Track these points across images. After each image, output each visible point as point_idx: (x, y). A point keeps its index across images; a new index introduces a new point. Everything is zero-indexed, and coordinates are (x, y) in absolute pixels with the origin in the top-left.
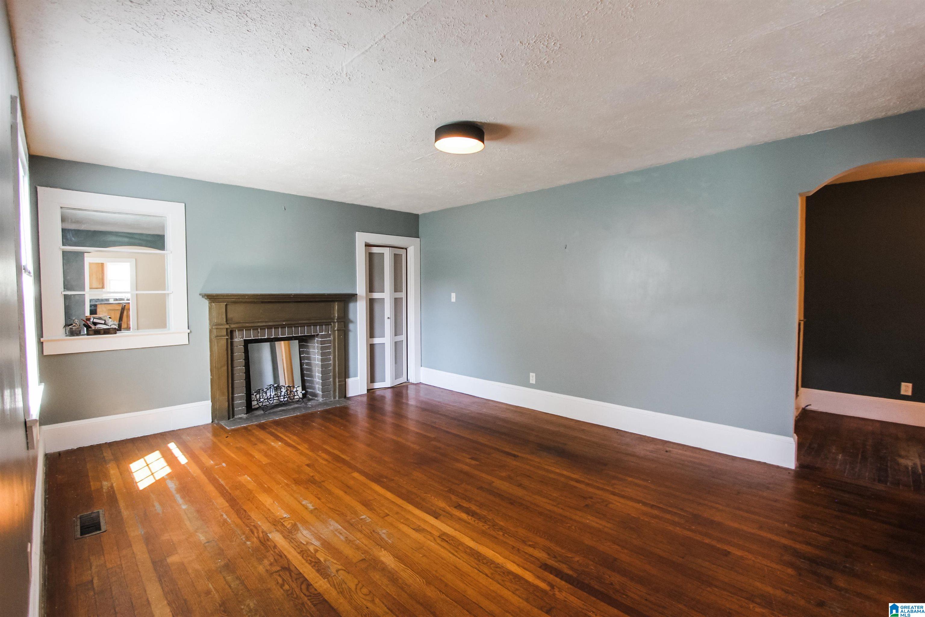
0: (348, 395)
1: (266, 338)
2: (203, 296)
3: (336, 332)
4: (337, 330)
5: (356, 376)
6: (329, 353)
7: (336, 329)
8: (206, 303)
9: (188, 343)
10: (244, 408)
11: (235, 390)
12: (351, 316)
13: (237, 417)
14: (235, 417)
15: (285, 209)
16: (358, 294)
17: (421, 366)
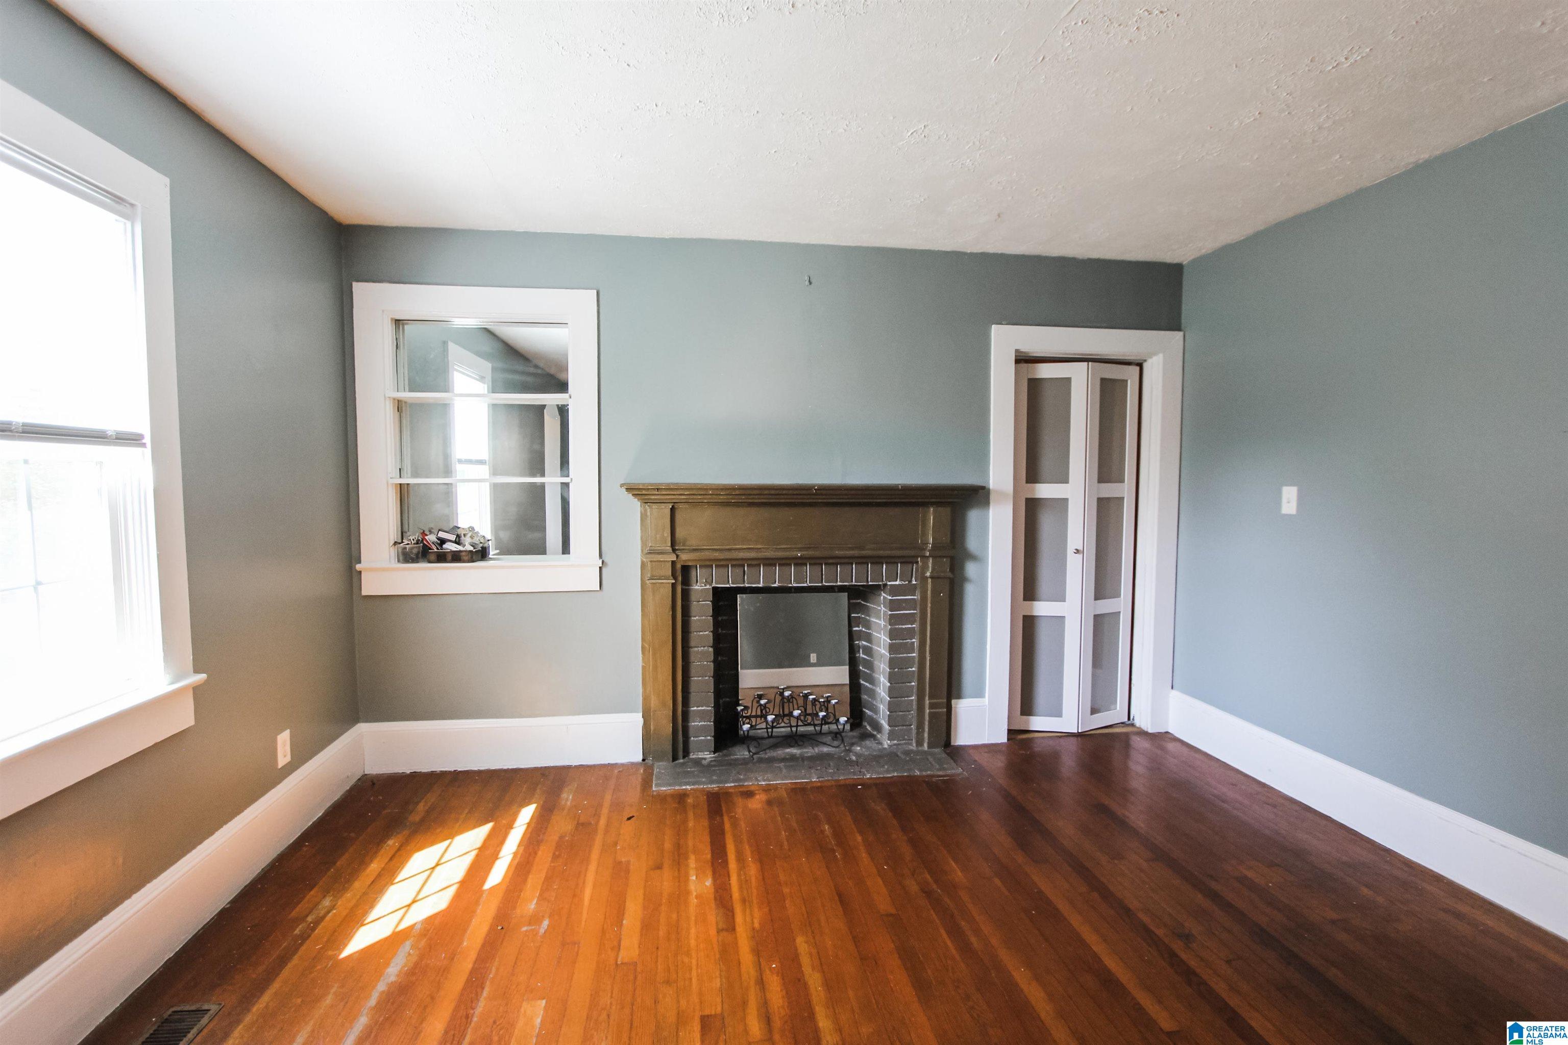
0: (955, 742)
1: (761, 586)
2: (628, 490)
3: (930, 580)
4: (932, 577)
5: (980, 694)
6: (911, 633)
7: (928, 574)
8: (635, 505)
9: (599, 589)
10: (709, 738)
11: (693, 697)
12: (972, 543)
13: (694, 757)
14: (692, 756)
15: (810, 283)
16: (991, 487)
17: (1172, 688)
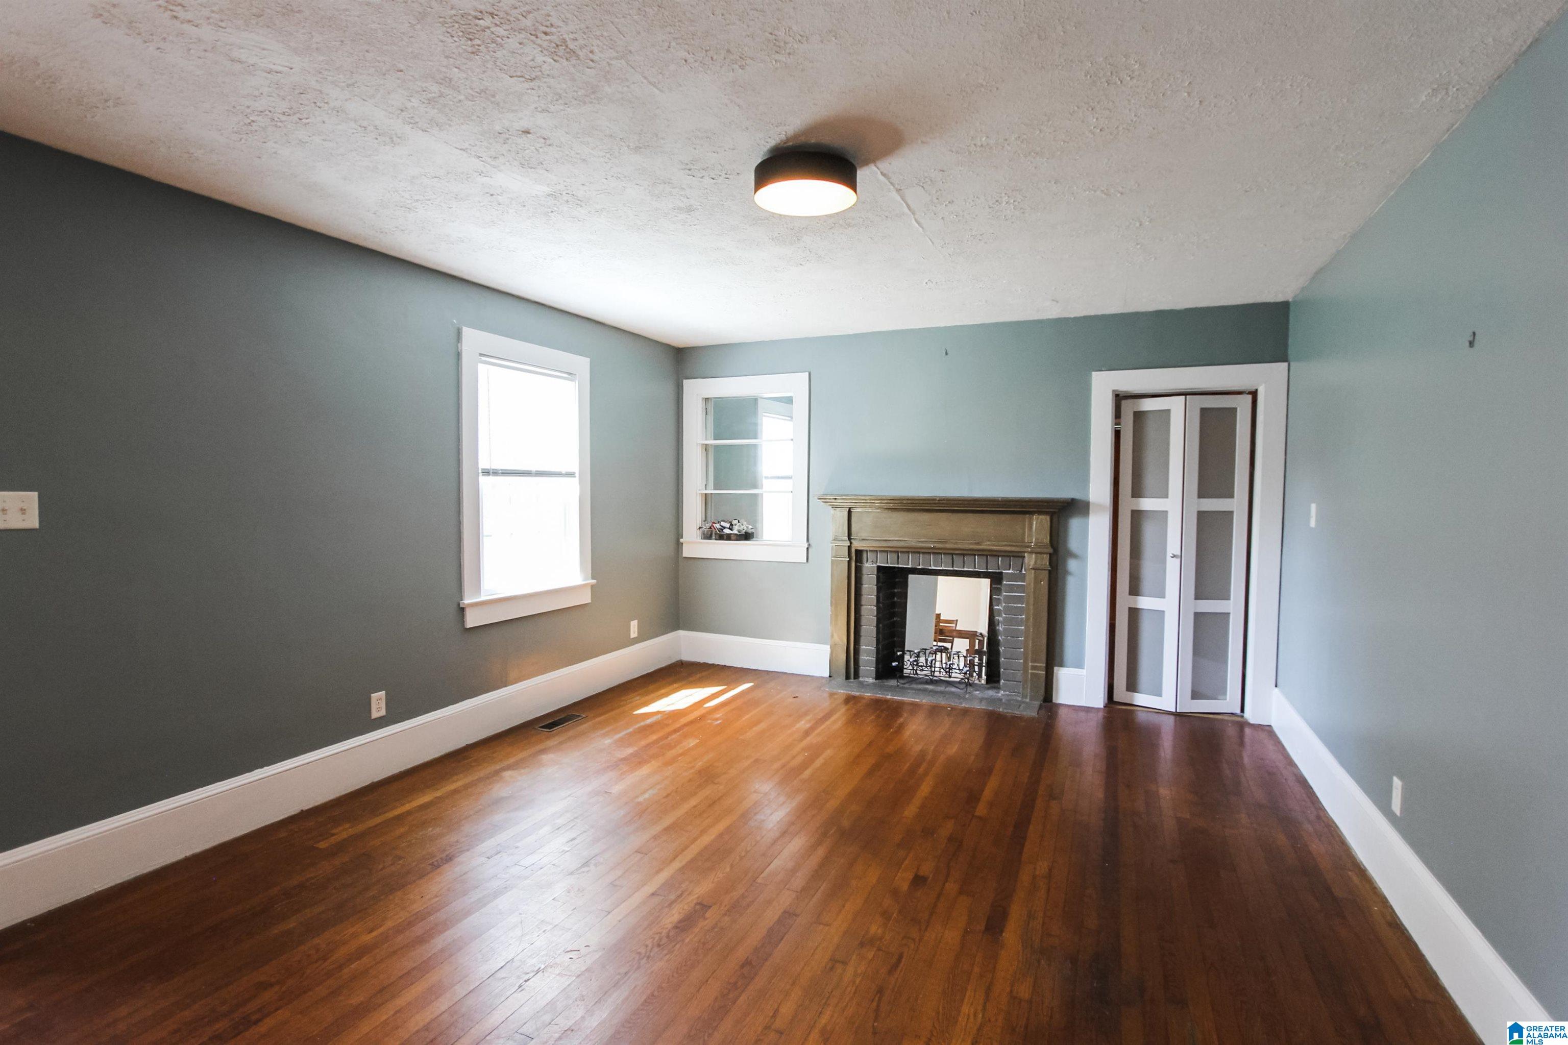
0: (1057, 699)
1: (910, 567)
2: (825, 498)
3: (1033, 572)
4: (1034, 569)
5: (1079, 665)
6: (1020, 611)
7: (1031, 566)
8: (828, 508)
9: (805, 562)
10: (872, 668)
13: (861, 678)
15: (947, 354)
16: (1091, 501)
17: (1276, 686)
